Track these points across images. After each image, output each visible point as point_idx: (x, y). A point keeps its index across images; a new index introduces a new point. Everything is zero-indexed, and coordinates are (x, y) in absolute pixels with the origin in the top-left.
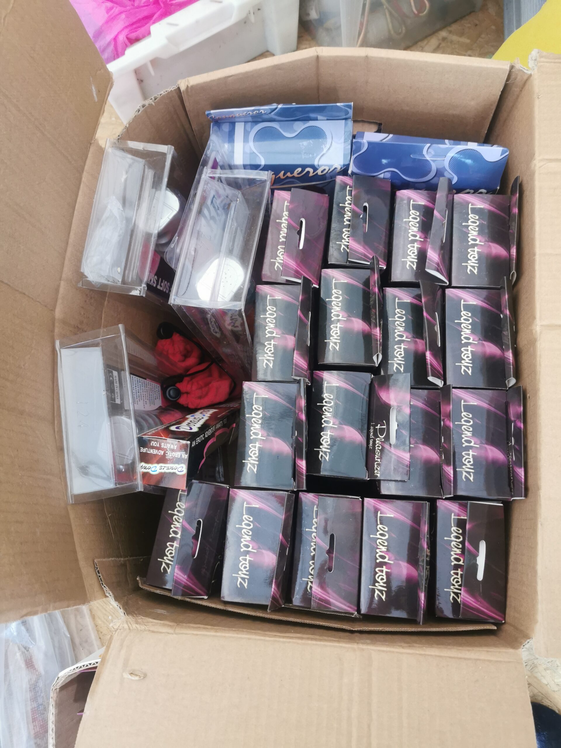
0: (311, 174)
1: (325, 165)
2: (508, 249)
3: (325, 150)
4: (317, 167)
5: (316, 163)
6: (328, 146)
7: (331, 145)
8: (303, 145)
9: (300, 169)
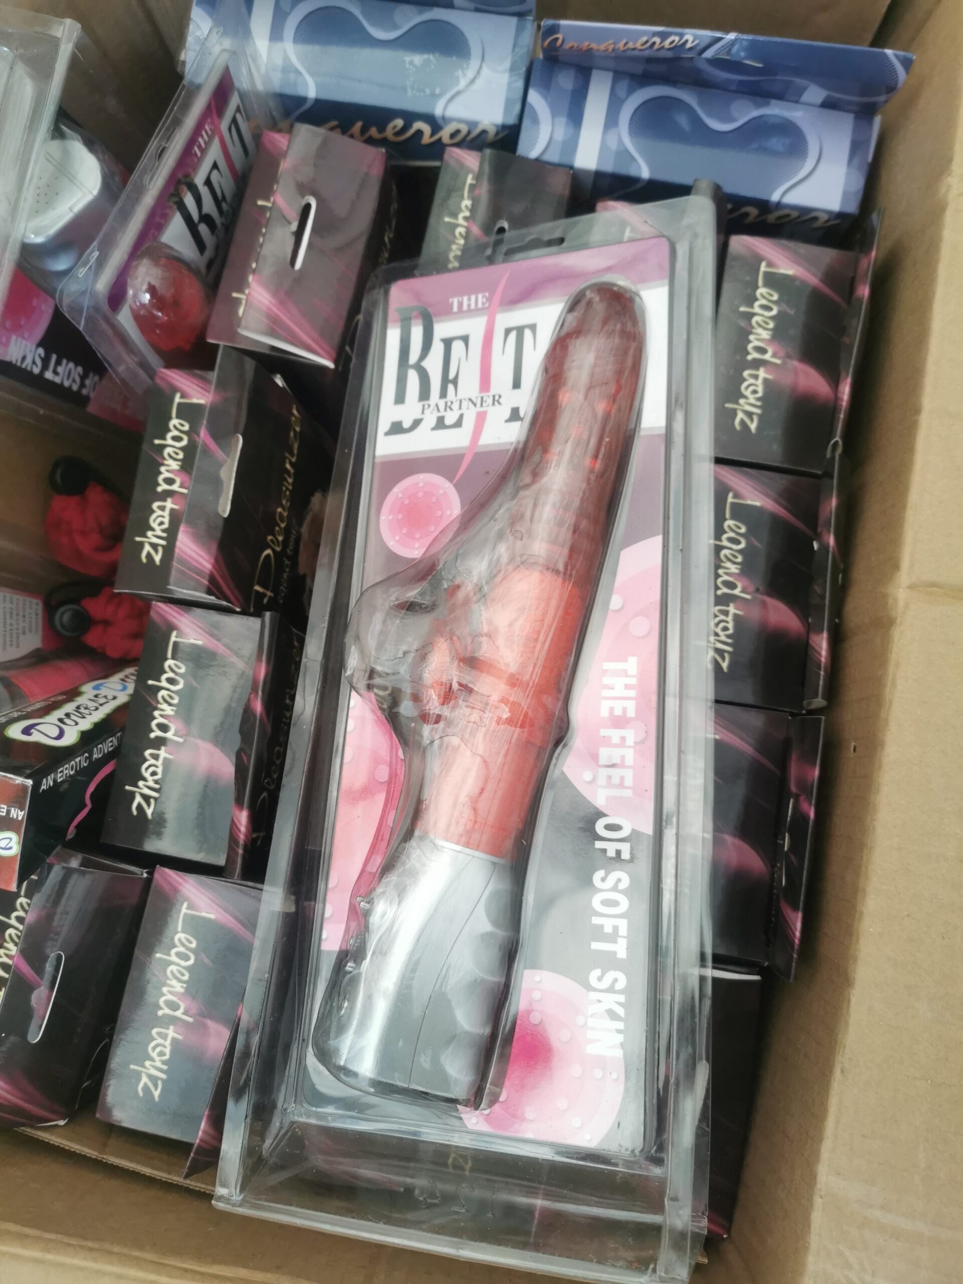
0: (426, 139)
1: (460, 121)
2: (835, 382)
3: (463, 83)
4: (440, 122)
5: (438, 111)
6: (470, 74)
7: (479, 72)
8: (411, 62)
9: (399, 123)
